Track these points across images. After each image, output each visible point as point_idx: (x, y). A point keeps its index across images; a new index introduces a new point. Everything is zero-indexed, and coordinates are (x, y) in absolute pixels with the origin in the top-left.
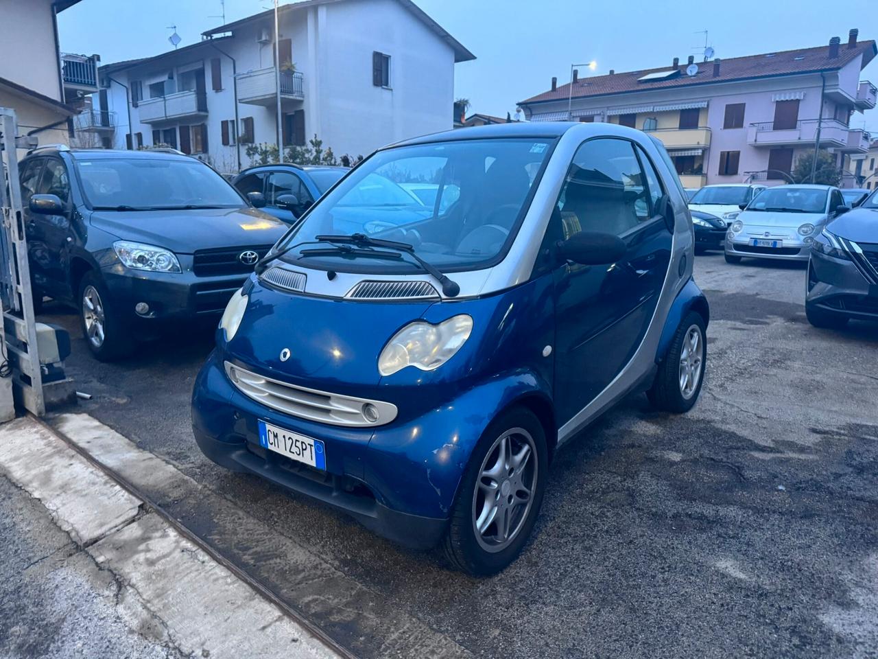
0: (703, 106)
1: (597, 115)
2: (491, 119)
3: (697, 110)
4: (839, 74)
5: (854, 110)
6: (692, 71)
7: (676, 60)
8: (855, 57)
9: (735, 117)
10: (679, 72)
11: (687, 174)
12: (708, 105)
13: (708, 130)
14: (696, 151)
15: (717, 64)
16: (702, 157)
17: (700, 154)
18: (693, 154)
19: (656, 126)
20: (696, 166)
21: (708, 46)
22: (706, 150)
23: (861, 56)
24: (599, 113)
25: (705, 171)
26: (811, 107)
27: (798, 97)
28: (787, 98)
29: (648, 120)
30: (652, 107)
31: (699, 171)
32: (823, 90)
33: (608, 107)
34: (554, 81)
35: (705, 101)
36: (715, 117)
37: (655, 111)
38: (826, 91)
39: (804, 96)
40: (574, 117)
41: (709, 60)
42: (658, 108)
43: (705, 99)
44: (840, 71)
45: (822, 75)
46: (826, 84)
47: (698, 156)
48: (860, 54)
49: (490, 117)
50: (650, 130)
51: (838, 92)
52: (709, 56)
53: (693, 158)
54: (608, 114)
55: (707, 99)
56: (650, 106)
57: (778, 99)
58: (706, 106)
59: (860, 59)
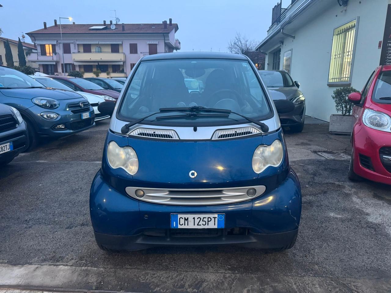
0: (120, 43)
1: (72, 43)
2: (9, 40)
3: (118, 45)
4: (169, 35)
5: (174, 49)
6: (113, 27)
7: (105, 22)
8: (172, 29)
9: (134, 49)
10: (107, 27)
11: (118, 73)
12: (122, 43)
13: (124, 54)
14: (120, 63)
15: (123, 26)
16: (123, 65)
17: (122, 64)
18: (119, 64)
19: (101, 50)
20: (121, 69)
21: (117, 17)
22: (124, 62)
23: (174, 29)
24: (72, 42)
25: (125, 71)
26: (161, 48)
27: (156, 43)
28: (152, 43)
29: (97, 48)
30: (98, 42)
31: (122, 71)
32: (165, 41)
33: (76, 40)
34: (45, 24)
35: (121, 41)
36: (126, 48)
37: (99, 43)
38: (166, 42)
39: (158, 42)
40: (59, 43)
41: (118, 23)
42: (101, 42)
43: (120, 40)
44: (169, 34)
45: (163, 35)
46: (165, 39)
47: (121, 65)
48: (174, 28)
49: (7, 39)
50: (98, 52)
51: (169, 42)
52: (118, 21)
53: (119, 66)
54: (77, 43)
55: (122, 40)
56: (97, 41)
57: (149, 43)
58: (121, 43)
59: (174, 30)
